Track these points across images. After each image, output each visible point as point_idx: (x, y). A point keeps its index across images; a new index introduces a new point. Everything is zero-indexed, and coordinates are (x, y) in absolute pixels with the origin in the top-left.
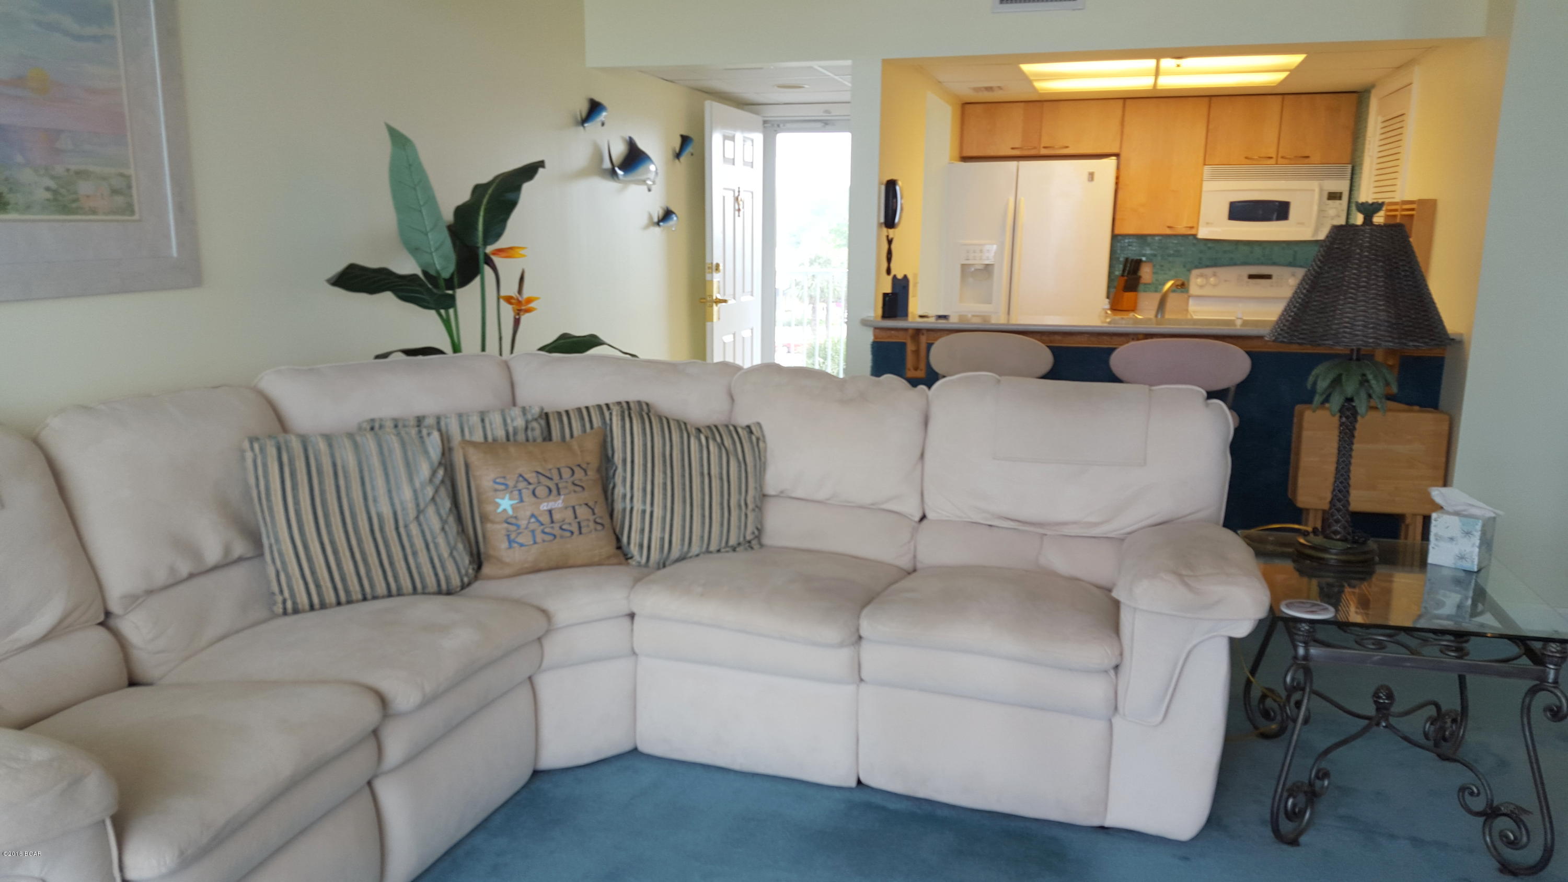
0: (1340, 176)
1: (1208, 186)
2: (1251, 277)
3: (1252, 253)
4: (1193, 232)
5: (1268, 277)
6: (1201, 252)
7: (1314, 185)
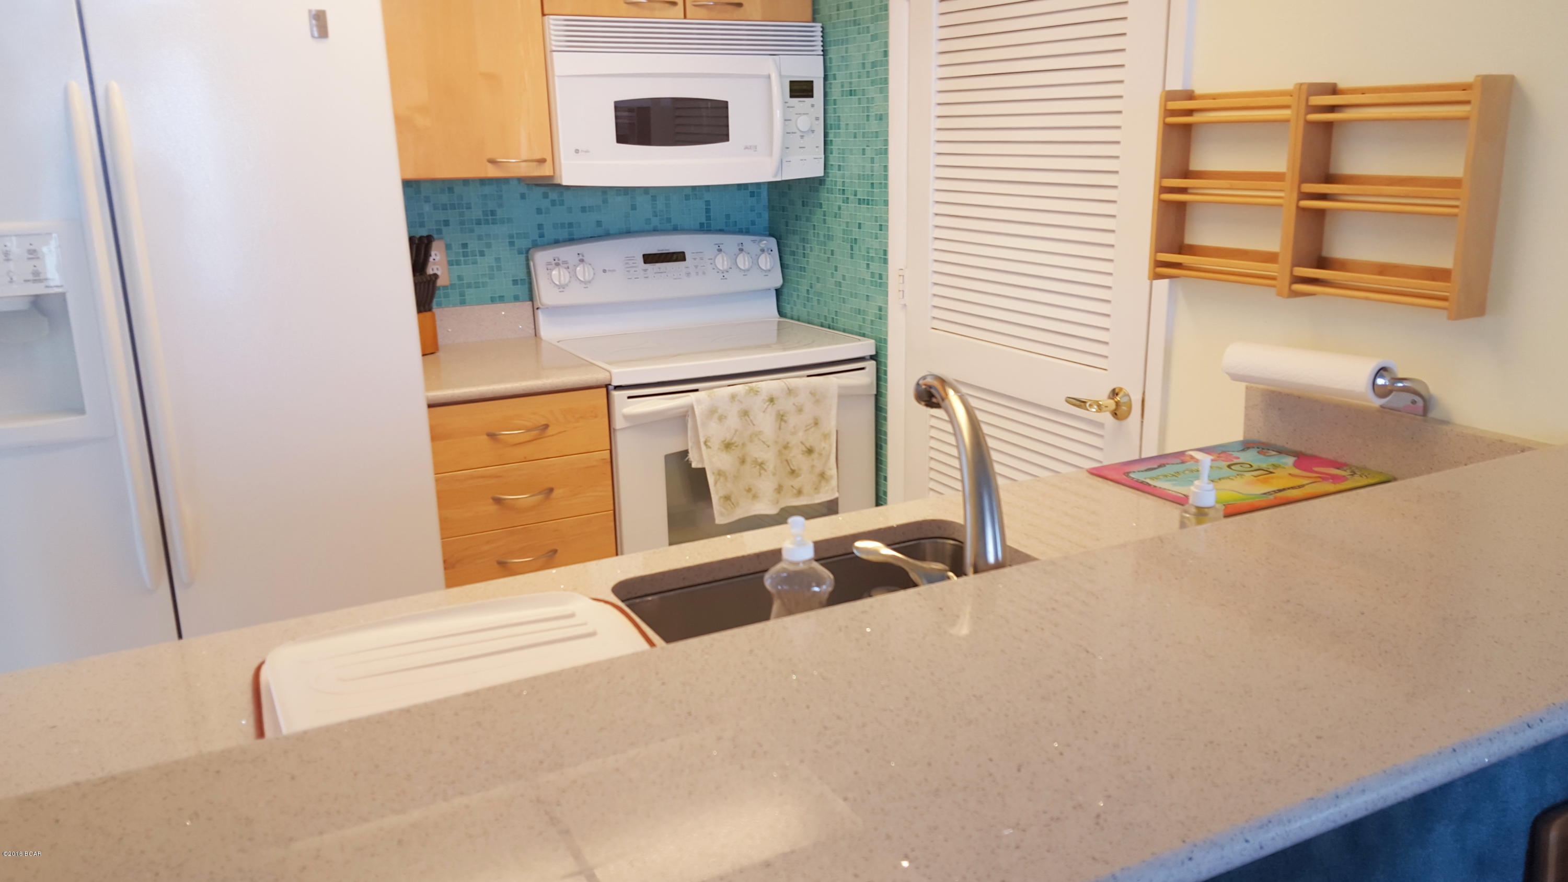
0: (802, 48)
1: (563, 64)
2: (649, 259)
3: (634, 208)
4: (546, 171)
5: (679, 257)
6: (539, 211)
7: (766, 65)
